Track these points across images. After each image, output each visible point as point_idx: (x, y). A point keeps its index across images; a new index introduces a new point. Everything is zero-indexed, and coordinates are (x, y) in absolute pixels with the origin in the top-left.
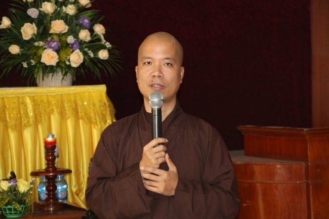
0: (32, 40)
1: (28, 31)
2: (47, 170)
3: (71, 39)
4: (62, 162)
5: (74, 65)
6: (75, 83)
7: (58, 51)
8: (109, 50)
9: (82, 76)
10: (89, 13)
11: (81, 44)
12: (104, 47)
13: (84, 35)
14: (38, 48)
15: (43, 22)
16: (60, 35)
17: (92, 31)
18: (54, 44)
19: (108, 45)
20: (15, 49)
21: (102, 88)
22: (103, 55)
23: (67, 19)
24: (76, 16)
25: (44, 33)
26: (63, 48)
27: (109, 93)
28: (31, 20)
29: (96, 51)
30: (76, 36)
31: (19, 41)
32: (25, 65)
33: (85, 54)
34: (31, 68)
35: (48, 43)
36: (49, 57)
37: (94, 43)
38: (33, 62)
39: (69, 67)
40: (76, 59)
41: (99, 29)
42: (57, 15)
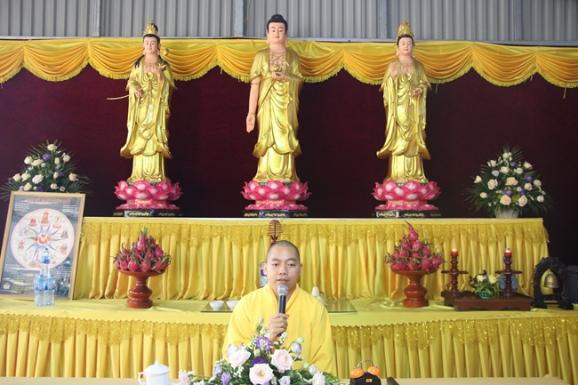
0: (494, 190)
1: (492, 184)
2: (505, 271)
3: (519, 189)
4: (514, 267)
5: (521, 205)
6: (520, 217)
7: (511, 196)
8: (544, 196)
9: (526, 212)
10: (531, 173)
11: (525, 192)
12: (540, 194)
13: (528, 186)
14: (498, 194)
15: (501, 179)
16: (512, 186)
17: (532, 184)
18: (508, 192)
19: (543, 193)
20: (483, 195)
21: (541, 220)
22: (540, 199)
23: (516, 177)
24: (522, 175)
25: (502, 185)
26: (513, 194)
27: (544, 224)
28: (494, 178)
29: (535, 197)
30: (523, 187)
31: (486, 190)
32: (490, 205)
33: (528, 198)
34: (494, 206)
35: (504, 191)
36: (505, 200)
37: (535, 192)
38: (495, 203)
39: (518, 206)
40: (522, 201)
41: (537, 183)
42: (510, 174)
